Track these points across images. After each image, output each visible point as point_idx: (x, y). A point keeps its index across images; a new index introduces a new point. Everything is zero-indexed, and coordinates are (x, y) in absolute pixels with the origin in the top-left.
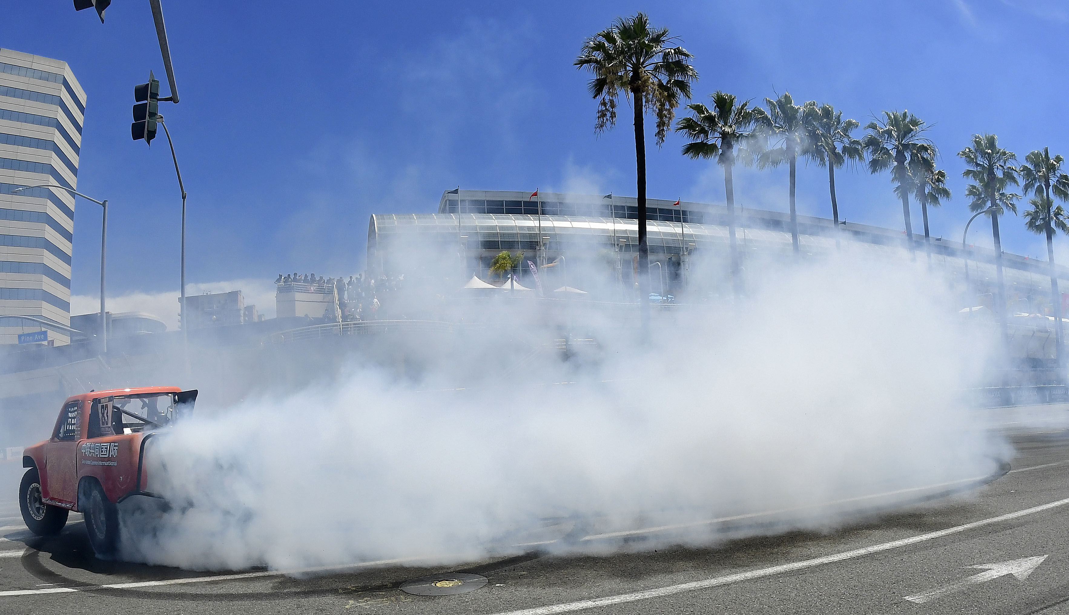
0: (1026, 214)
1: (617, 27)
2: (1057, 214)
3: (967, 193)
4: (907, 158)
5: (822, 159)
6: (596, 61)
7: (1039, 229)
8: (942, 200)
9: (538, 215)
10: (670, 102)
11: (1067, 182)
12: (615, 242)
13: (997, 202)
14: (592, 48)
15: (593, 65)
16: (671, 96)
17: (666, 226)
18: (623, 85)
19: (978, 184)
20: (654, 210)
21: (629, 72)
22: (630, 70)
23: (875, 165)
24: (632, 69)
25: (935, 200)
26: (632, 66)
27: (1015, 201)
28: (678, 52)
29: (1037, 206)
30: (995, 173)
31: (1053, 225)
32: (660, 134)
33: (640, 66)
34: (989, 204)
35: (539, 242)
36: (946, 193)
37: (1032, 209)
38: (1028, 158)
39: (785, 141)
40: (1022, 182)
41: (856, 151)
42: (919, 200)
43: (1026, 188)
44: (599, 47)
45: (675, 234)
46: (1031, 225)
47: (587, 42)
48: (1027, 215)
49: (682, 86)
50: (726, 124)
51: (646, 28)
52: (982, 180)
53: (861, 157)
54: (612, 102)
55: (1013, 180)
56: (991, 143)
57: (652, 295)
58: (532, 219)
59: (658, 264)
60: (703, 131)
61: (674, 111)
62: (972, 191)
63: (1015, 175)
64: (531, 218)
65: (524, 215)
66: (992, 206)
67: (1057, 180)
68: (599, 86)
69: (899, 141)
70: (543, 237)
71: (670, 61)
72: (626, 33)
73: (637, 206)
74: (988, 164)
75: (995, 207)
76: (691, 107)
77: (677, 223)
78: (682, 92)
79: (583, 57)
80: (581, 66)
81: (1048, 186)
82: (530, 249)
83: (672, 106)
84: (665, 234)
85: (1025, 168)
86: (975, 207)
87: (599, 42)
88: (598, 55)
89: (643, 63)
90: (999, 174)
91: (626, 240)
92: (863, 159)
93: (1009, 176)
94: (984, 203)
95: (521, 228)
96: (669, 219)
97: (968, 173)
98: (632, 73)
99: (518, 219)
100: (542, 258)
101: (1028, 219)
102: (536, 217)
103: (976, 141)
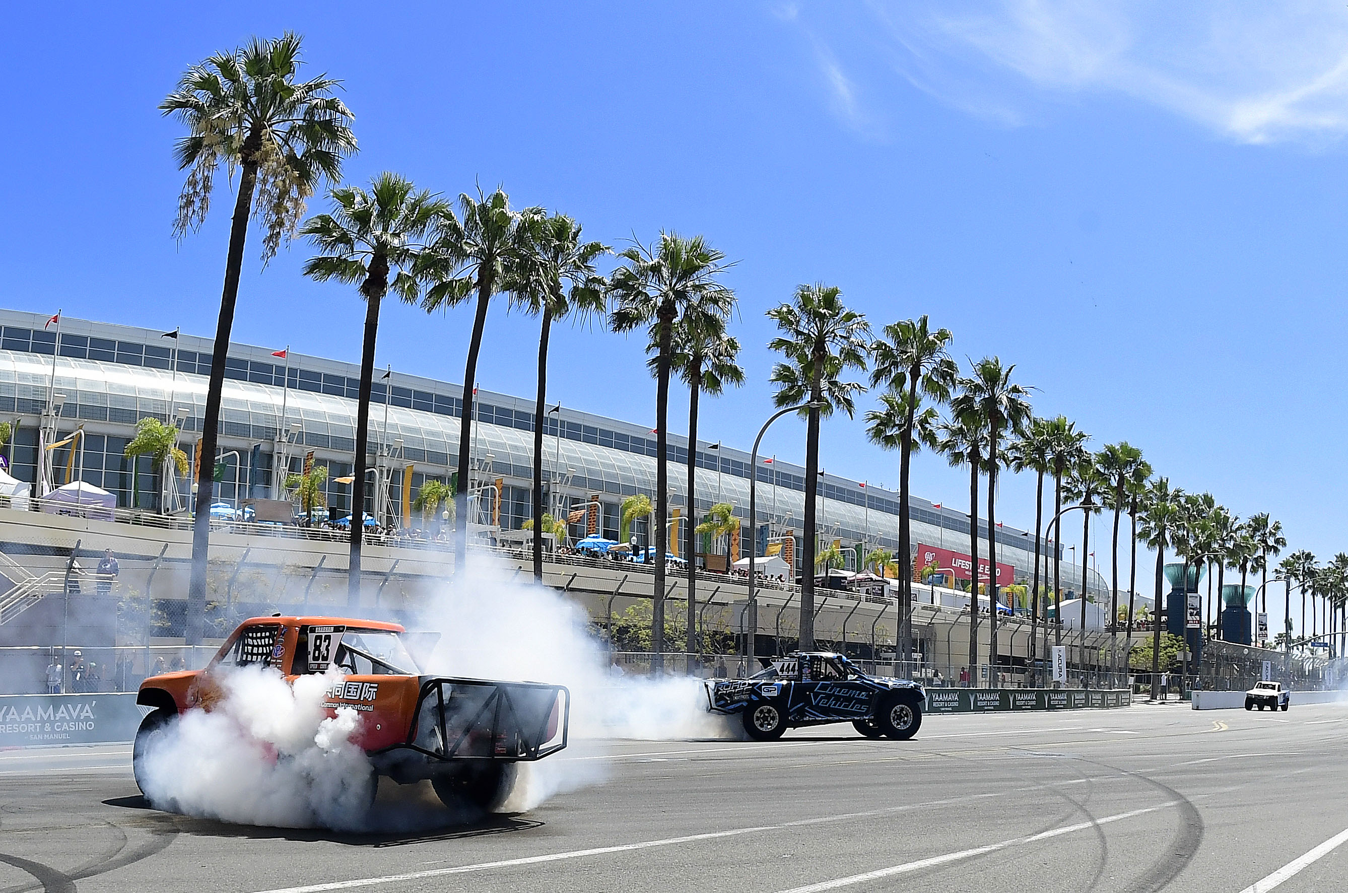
0: (871, 416)
1: (245, 52)
2: (923, 422)
3: (773, 377)
4: (679, 314)
5: (535, 303)
6: (197, 107)
7: (889, 440)
8: (726, 385)
9: (53, 356)
10: (300, 186)
11: (950, 371)
12: (170, 412)
13: (822, 394)
14: (195, 83)
15: (190, 111)
16: (305, 176)
17: (258, 391)
18: (230, 151)
19: (794, 364)
20: (243, 363)
21: (244, 131)
22: (247, 128)
23: (623, 320)
24: (250, 126)
25: (715, 384)
26: (252, 121)
27: (854, 396)
28: (332, 105)
29: (892, 406)
30: (827, 350)
31: (914, 435)
32: (273, 238)
33: (266, 123)
34: (807, 397)
35: (47, 402)
36: (736, 374)
37: (882, 409)
38: (891, 330)
39: (478, 269)
40: (872, 365)
41: (595, 295)
42: (688, 382)
43: (878, 376)
44: (208, 84)
45: (271, 407)
46: (878, 433)
47: (190, 73)
48: (872, 419)
49: (328, 161)
50: (385, 230)
51: (292, 60)
52: (802, 358)
53: (600, 306)
54: (206, 179)
55: (859, 360)
56: (829, 300)
57: (219, 506)
58: (43, 363)
59: (235, 454)
60: (345, 239)
61: (304, 203)
62: (785, 375)
63: (862, 353)
64: (42, 359)
65: (31, 354)
66: (812, 400)
67: (935, 368)
68: (194, 148)
69: (670, 285)
70: (56, 395)
71: (316, 119)
72: (257, 65)
73: (213, 353)
74: (817, 334)
75: (816, 403)
76: (336, 195)
77: (278, 389)
78: (325, 170)
79: (177, 96)
80: (171, 111)
81: (915, 374)
82: (32, 413)
83: (302, 193)
84: (254, 405)
85: (880, 345)
86: (782, 399)
87: (208, 74)
88: (203, 97)
89: (270, 118)
90: (833, 349)
91: (188, 410)
92: (603, 308)
93: (852, 356)
94: (800, 394)
95: (23, 376)
96: (267, 381)
97: (780, 343)
98: (249, 132)
99: (20, 360)
100: (48, 431)
101: (874, 423)
102: (48, 358)
103: (803, 296)
